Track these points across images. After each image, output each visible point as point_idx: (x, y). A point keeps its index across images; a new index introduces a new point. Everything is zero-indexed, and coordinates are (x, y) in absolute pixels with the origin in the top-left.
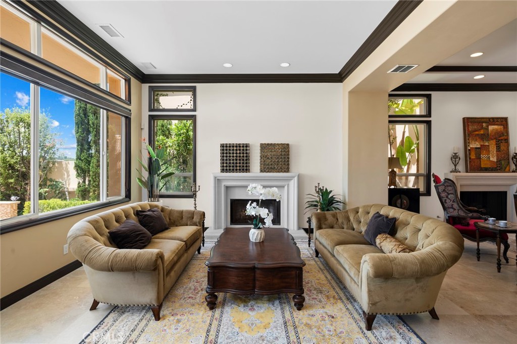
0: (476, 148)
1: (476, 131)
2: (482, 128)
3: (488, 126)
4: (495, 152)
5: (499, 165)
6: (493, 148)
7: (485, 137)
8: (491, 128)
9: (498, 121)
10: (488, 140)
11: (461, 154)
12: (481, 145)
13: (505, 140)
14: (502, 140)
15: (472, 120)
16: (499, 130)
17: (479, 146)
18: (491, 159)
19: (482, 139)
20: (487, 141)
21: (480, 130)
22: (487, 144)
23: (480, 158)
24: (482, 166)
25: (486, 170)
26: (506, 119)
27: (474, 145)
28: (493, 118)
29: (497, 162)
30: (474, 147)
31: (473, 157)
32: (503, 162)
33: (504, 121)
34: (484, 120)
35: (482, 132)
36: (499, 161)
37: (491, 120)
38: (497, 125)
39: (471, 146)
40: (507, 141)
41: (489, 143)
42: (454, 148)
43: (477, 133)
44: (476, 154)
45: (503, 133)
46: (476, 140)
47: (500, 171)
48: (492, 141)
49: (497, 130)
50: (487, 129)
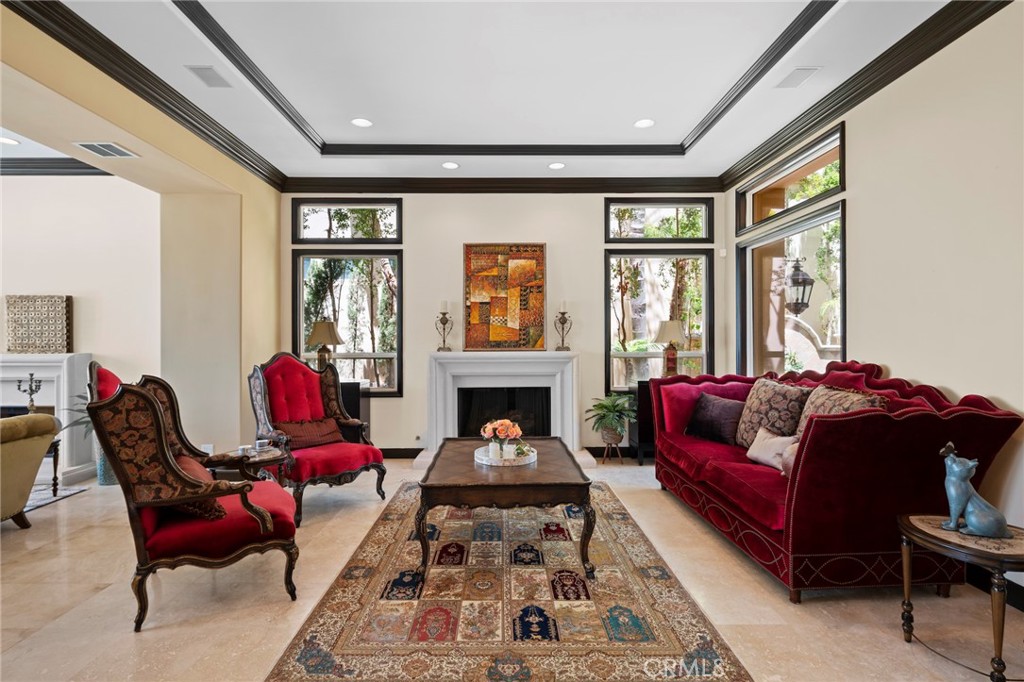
0: (481, 303)
1: (485, 270)
2: (496, 264)
3: (507, 261)
4: (518, 311)
5: (523, 337)
6: (514, 304)
7: (501, 282)
8: (513, 264)
9: (526, 251)
10: (506, 288)
11: (458, 317)
12: (492, 298)
13: (539, 287)
14: (532, 287)
15: (478, 249)
16: (528, 269)
17: (488, 300)
18: (510, 325)
19: (495, 286)
20: (503, 289)
21: (491, 268)
22: (503, 295)
23: (489, 324)
24: (491, 339)
25: (498, 346)
26: (541, 247)
27: (481, 296)
28: (517, 246)
29: (520, 330)
30: (478, 301)
31: (475, 320)
32: (532, 331)
33: (537, 251)
34: (501, 249)
35: (495, 272)
36: (524, 328)
37: (513, 249)
38: (525, 258)
39: (473, 300)
40: (540, 289)
41: (507, 293)
42: (446, 303)
43: (485, 273)
44: (480, 316)
45: (535, 275)
46: (483, 288)
47: (524, 348)
48: (512, 290)
49: (524, 268)
50: (505, 267)
